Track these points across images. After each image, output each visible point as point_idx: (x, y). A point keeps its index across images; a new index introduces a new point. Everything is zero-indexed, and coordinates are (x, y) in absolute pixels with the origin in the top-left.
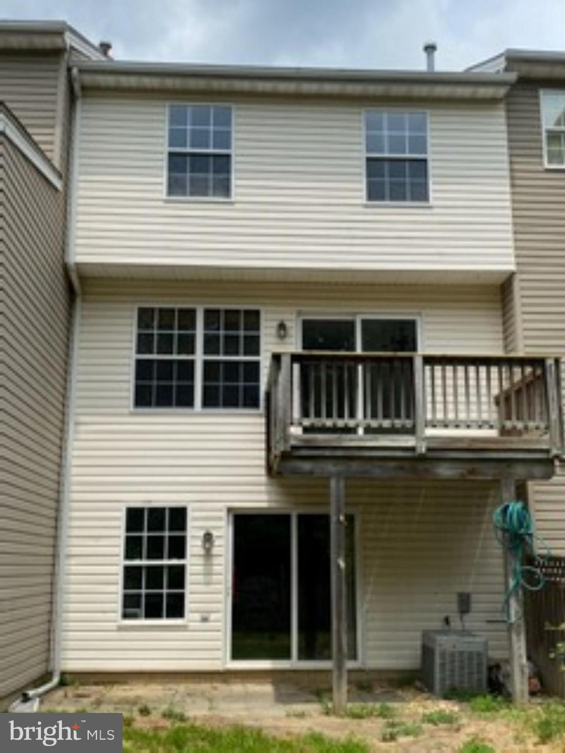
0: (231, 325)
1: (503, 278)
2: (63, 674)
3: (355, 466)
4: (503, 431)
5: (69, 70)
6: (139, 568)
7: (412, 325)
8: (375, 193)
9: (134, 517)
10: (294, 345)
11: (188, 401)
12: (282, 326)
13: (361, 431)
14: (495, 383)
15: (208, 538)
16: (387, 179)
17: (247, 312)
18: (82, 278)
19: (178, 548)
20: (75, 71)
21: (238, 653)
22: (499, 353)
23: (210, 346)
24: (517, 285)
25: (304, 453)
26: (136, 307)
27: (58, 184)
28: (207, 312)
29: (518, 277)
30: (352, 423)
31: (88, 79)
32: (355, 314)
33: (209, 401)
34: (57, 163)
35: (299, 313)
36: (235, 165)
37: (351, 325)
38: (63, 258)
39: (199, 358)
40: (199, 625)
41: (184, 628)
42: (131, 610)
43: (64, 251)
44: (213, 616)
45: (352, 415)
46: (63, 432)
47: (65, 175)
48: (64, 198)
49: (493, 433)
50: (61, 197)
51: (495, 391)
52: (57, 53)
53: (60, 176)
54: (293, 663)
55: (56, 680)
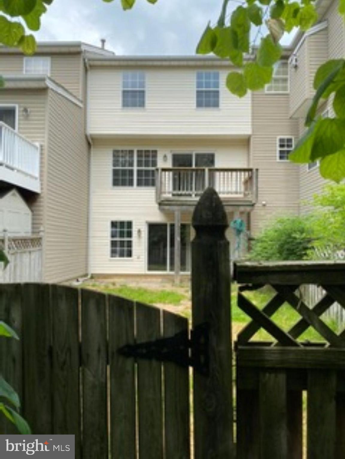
0: (147, 156)
1: (247, 138)
2: (92, 274)
3: (184, 208)
4: (245, 195)
5: (84, 60)
6: (116, 241)
7: (213, 156)
8: (199, 104)
9: (114, 224)
10: (169, 165)
11: (131, 184)
12: (165, 156)
13: (193, 195)
14: (243, 176)
15: (139, 231)
16: (204, 99)
17: (153, 151)
18: (92, 139)
19: (130, 234)
20: (86, 60)
21: (149, 269)
22: (245, 166)
23: (139, 164)
24: (252, 140)
25: (166, 202)
26: (112, 149)
27: (81, 105)
28: (138, 151)
29: (253, 136)
30: (191, 193)
31: (92, 63)
32: (193, 151)
33: (139, 184)
34: (80, 98)
35: (171, 151)
36: (147, 95)
37: (190, 156)
38: (85, 132)
39: (135, 168)
40: (137, 260)
41: (132, 261)
42: (114, 255)
43: (85, 129)
44: (141, 257)
45: (191, 189)
46: (88, 194)
47: (84, 101)
48: (84, 111)
49: (241, 196)
50: (83, 111)
51: (243, 180)
52: (79, 53)
53: (81, 102)
54: (168, 272)
55: (89, 277)
